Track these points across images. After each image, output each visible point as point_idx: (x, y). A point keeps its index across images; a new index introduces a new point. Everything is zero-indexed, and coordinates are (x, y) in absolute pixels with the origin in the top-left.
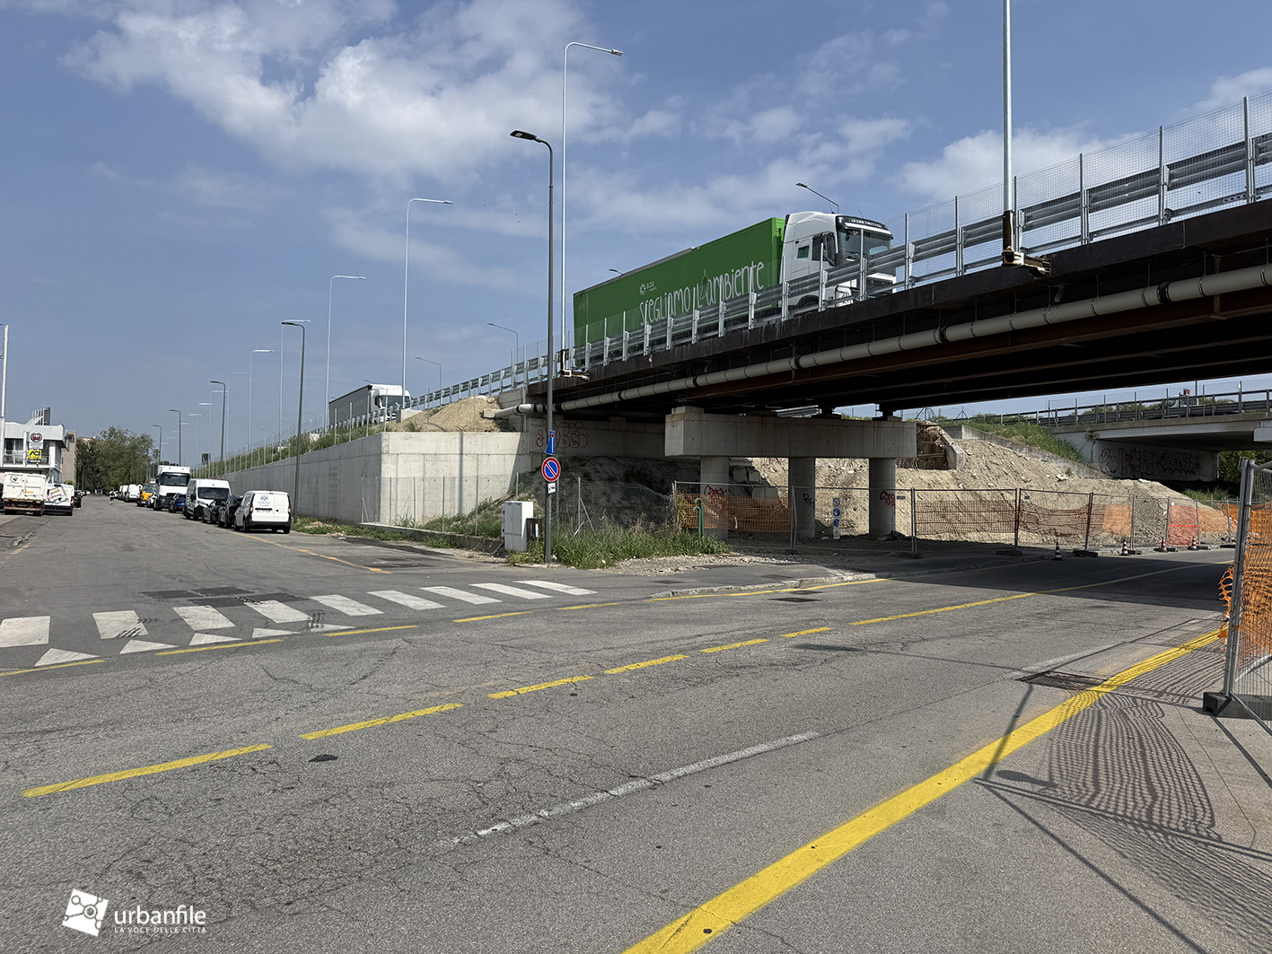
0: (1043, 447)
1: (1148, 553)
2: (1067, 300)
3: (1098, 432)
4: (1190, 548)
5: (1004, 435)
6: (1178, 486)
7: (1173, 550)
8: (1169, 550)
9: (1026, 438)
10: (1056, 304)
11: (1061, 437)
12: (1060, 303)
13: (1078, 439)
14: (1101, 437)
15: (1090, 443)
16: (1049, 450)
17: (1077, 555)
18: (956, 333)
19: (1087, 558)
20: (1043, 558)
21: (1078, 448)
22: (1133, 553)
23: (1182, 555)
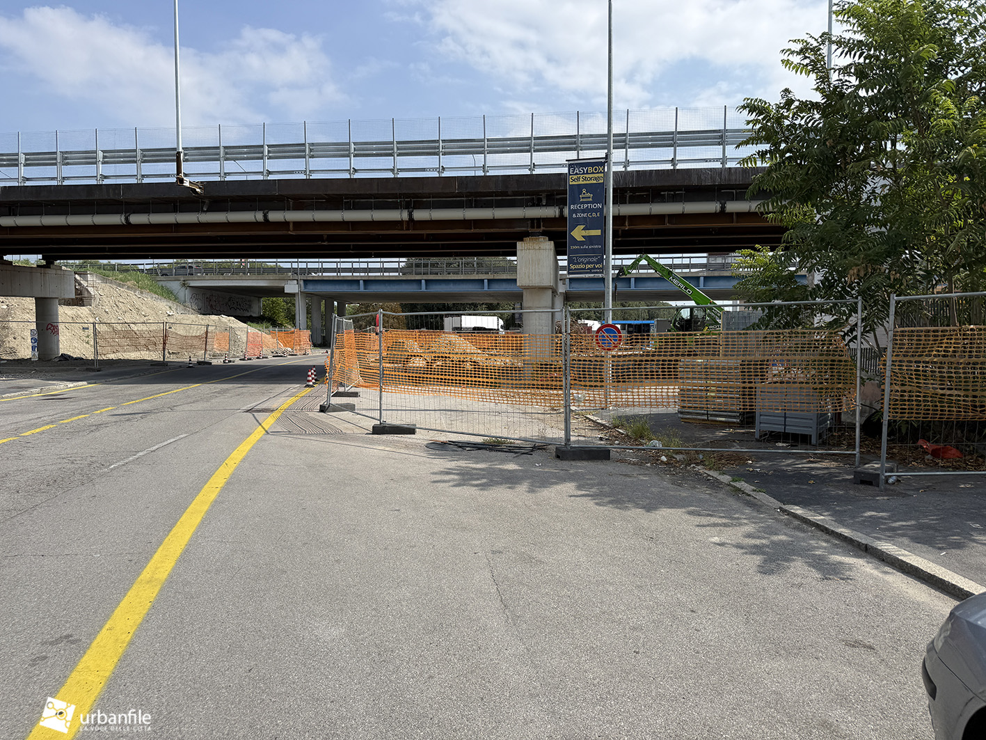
0: (151, 291)
1: (238, 362)
2: (210, 210)
3: (189, 282)
4: (258, 358)
5: (121, 280)
6: (243, 319)
7: (250, 359)
8: (248, 359)
9: (138, 283)
10: (204, 211)
11: (164, 283)
12: (207, 211)
13: (175, 286)
14: (191, 285)
15: (183, 289)
16: (156, 293)
17: (199, 364)
18: (136, 219)
19: (206, 366)
20: (180, 367)
21: (175, 292)
22: (230, 361)
23: (255, 362)
